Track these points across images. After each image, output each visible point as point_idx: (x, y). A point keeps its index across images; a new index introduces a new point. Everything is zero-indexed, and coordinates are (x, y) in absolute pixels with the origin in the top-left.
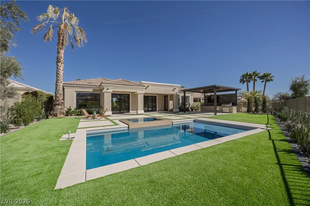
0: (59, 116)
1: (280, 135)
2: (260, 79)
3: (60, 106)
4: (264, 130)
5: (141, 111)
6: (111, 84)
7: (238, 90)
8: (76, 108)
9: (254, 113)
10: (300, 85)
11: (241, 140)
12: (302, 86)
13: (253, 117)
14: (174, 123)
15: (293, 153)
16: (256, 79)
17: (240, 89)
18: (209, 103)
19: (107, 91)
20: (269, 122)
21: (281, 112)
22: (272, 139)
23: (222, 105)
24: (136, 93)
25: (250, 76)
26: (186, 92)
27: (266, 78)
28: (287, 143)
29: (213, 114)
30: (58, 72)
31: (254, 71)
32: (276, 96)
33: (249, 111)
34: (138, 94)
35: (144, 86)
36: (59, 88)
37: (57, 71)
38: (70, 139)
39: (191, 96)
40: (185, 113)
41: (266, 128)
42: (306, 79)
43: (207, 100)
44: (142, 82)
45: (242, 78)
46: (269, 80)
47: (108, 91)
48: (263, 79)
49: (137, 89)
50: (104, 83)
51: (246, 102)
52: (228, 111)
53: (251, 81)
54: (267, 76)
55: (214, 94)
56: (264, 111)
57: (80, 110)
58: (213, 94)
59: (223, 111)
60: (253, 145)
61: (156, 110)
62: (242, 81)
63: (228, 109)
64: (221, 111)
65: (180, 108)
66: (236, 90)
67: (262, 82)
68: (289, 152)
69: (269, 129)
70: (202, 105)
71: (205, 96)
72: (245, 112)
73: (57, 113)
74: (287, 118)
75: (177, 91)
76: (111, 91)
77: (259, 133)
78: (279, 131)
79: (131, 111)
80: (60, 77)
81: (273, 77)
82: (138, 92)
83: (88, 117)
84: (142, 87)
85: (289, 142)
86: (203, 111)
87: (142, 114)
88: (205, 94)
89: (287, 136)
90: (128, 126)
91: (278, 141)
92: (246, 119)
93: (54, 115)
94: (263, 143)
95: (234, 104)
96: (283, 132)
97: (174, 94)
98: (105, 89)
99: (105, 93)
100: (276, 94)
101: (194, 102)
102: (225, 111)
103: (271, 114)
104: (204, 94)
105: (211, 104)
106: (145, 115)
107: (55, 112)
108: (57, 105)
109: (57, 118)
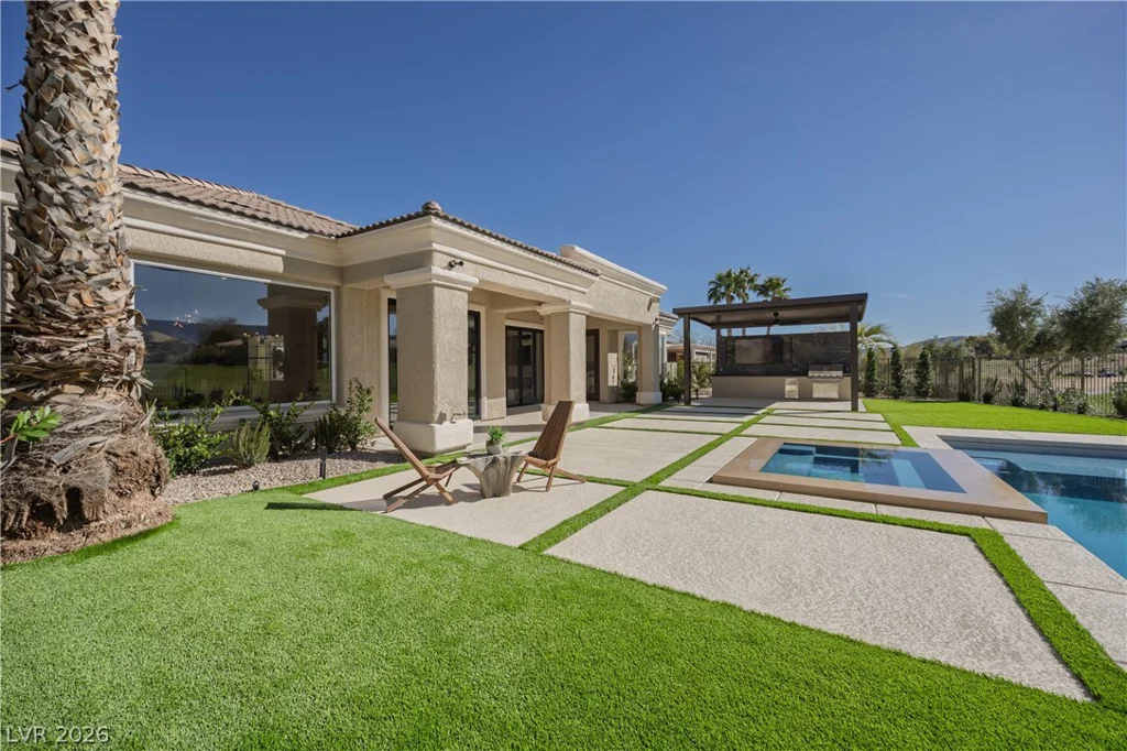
0: (111, 516)
2: (759, 294)
3: (112, 394)
18: (737, 367)
19: (449, 273)
23: (811, 373)
26: (690, 321)
27: (773, 292)
34: (569, 313)
43: (730, 355)
44: (577, 249)
45: (712, 286)
47: (453, 274)
48: (765, 296)
49: (567, 285)
52: (836, 396)
54: (778, 285)
59: (815, 395)
62: (713, 296)
63: (836, 385)
64: (808, 398)
71: (721, 340)
75: (656, 310)
76: (468, 276)
81: (790, 289)
88: (718, 333)
93: (44, 513)
98: (437, 257)
102: (822, 395)
104: (715, 331)
107: (54, 478)
108: (68, 374)
109: (88, 552)
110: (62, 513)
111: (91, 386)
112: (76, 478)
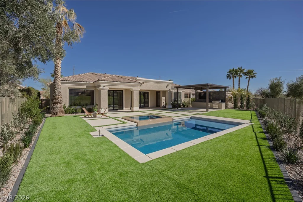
0: (59, 115)
1: (260, 128)
2: (245, 75)
4: (249, 125)
5: (136, 108)
6: (108, 81)
7: (227, 88)
8: (69, 105)
9: (239, 109)
10: (276, 86)
11: (234, 133)
12: (278, 86)
13: (240, 113)
14: (174, 120)
15: (266, 140)
16: (241, 75)
17: (229, 87)
18: (200, 100)
19: (103, 88)
20: (252, 118)
21: (261, 109)
22: (254, 131)
23: (212, 102)
24: (131, 90)
25: (236, 72)
26: (179, 89)
27: (250, 74)
28: (263, 134)
29: (205, 110)
30: (57, 69)
31: (240, 67)
32: (258, 91)
33: (235, 107)
34: (133, 91)
35: (140, 83)
36: (58, 85)
37: (55, 68)
38: (100, 136)
39: (182, 92)
40: (178, 110)
41: (250, 123)
42: (281, 80)
43: (198, 97)
44: (138, 78)
45: (228, 73)
46: (252, 77)
47: (105, 88)
48: (247, 76)
49: (132, 86)
50: (101, 80)
51: (231, 97)
52: (218, 108)
53: (237, 77)
54: (251, 72)
55: (207, 90)
56: (248, 107)
57: (74, 108)
58: (205, 90)
59: (213, 108)
60: (243, 136)
61: (148, 107)
62: (228, 76)
63: (218, 105)
64: (212, 108)
65: (172, 104)
66: (225, 88)
67: (247, 78)
68: (264, 139)
69: (252, 124)
70: (193, 101)
71: (196, 93)
72: (232, 108)
73: (57, 112)
74: (265, 114)
75: (170, 87)
76: (107, 88)
77: (245, 127)
78: (258, 125)
79: (124, 108)
80: (58, 74)
82: (133, 89)
83: (88, 115)
84: (137, 84)
85: (265, 133)
86: (195, 107)
87: (138, 111)
88: (196, 91)
89: (264, 129)
90: (136, 124)
91: (258, 133)
92: (234, 115)
93: (54, 114)
94: (249, 134)
95: (223, 101)
96: (262, 126)
97: (168, 91)
98: (101, 86)
99: (101, 90)
100: (258, 89)
101: (185, 98)
102: (215, 108)
103: (254, 110)
105: (202, 100)
106: (141, 112)
107: (55, 111)
108: (56, 103)
109: (57, 117)
110: (55, 114)
111: (58, 104)
112: (56, 111)
